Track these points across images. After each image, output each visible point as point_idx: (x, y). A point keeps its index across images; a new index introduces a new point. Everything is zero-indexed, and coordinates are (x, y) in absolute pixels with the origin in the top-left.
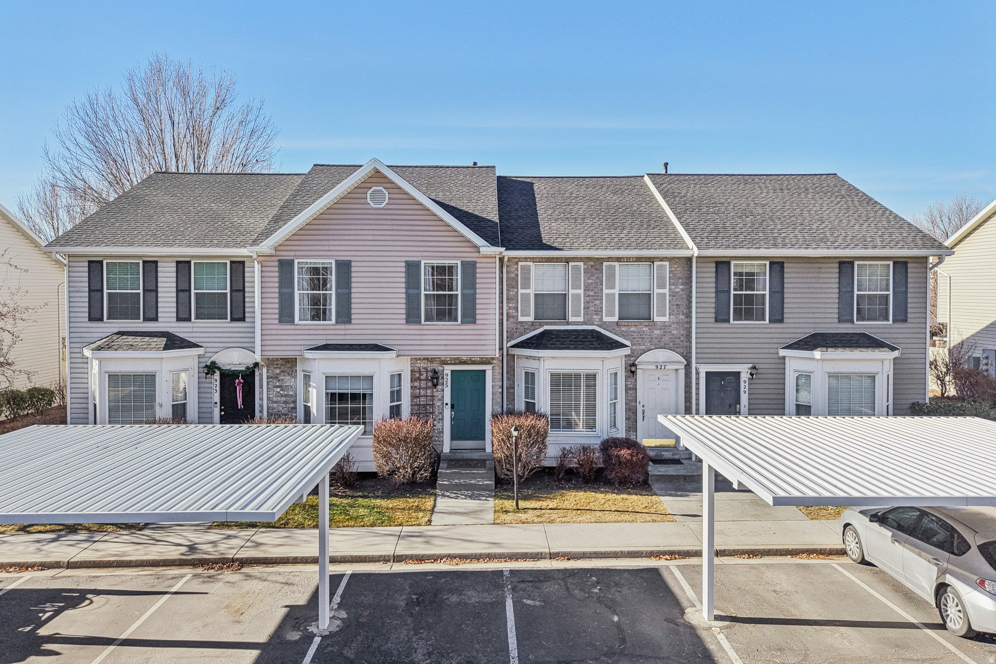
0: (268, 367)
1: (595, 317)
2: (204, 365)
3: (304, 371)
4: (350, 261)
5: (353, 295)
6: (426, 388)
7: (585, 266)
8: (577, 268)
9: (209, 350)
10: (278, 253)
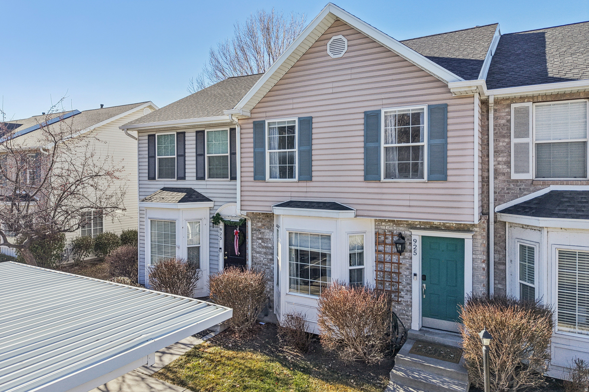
0: (252, 220)
2: (212, 216)
4: (311, 118)
5: (314, 152)
6: (391, 254)
9: (216, 204)
10: (254, 116)
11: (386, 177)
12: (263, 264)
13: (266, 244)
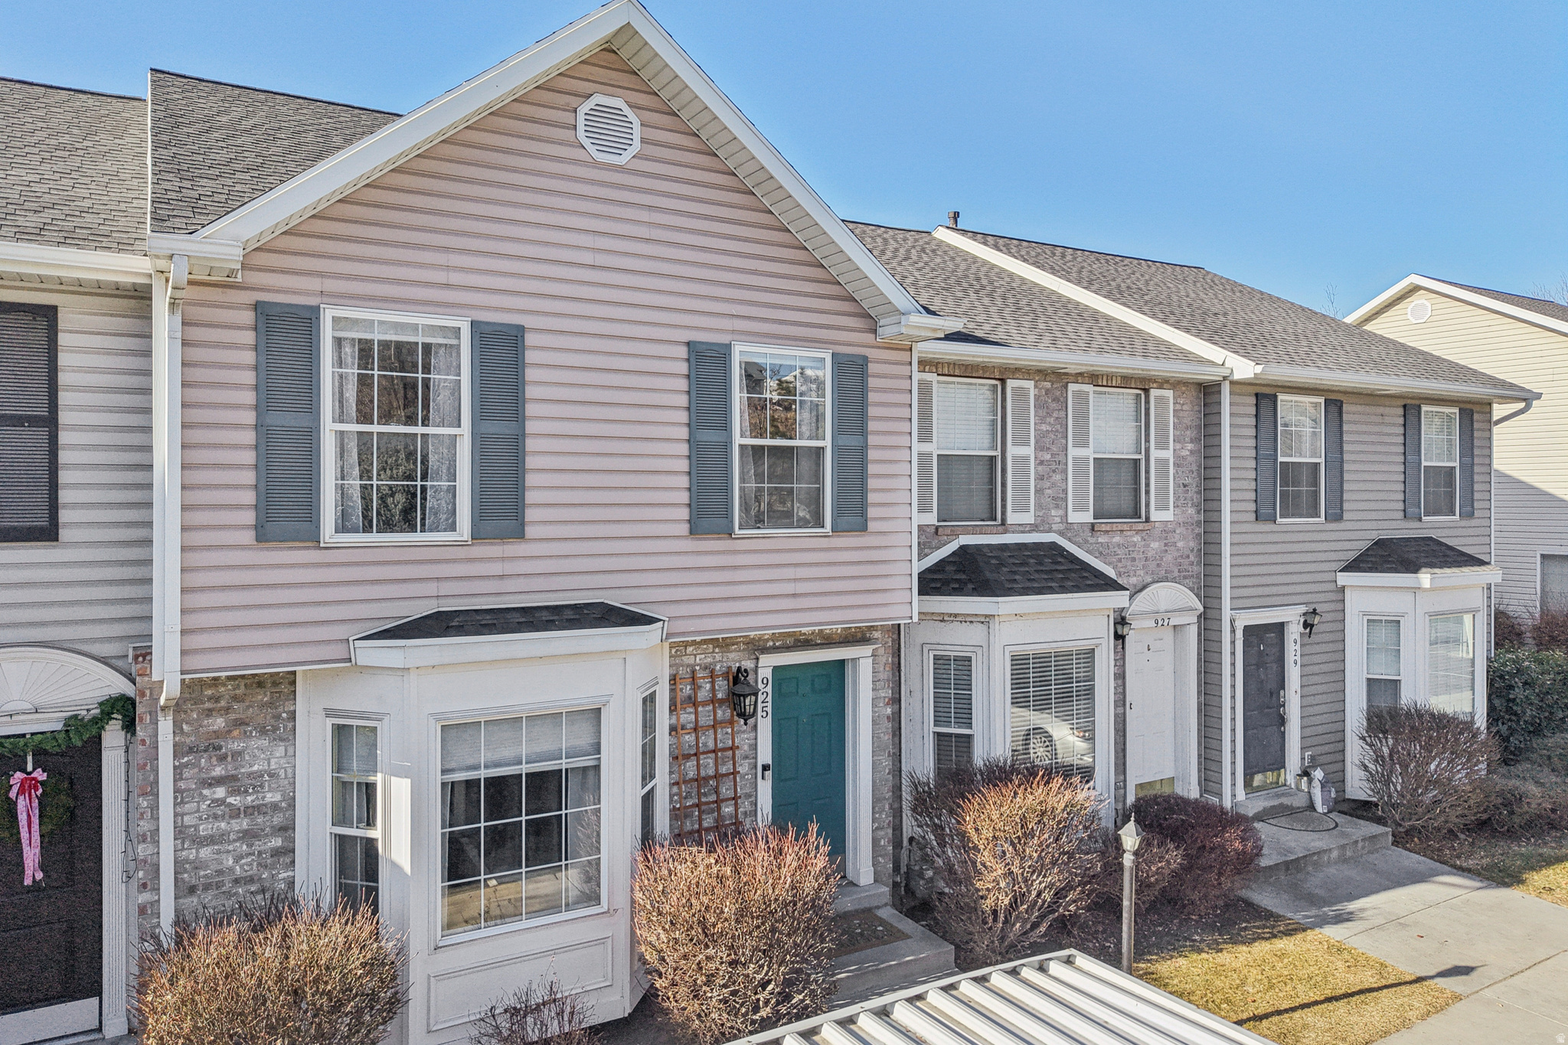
1: (1053, 513)
3: (330, 713)
4: (521, 330)
5: (531, 444)
7: (1037, 391)
10: (260, 278)
11: (745, 523)
13: (250, 799)
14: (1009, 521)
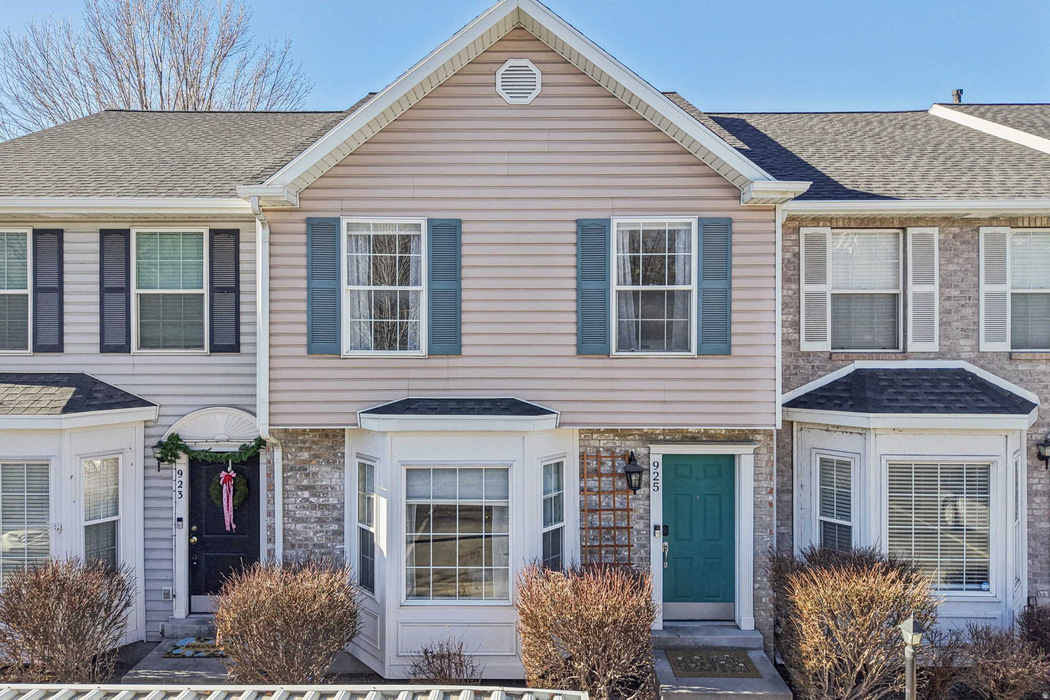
0: (285, 446)
1: (962, 342)
2: (154, 442)
3: (359, 456)
4: (459, 222)
5: (465, 295)
6: (614, 492)
7: (942, 236)
8: (925, 241)
9: (164, 411)
10: (307, 205)
11: (620, 347)
12: (315, 545)
13: (321, 500)
14: (909, 350)
